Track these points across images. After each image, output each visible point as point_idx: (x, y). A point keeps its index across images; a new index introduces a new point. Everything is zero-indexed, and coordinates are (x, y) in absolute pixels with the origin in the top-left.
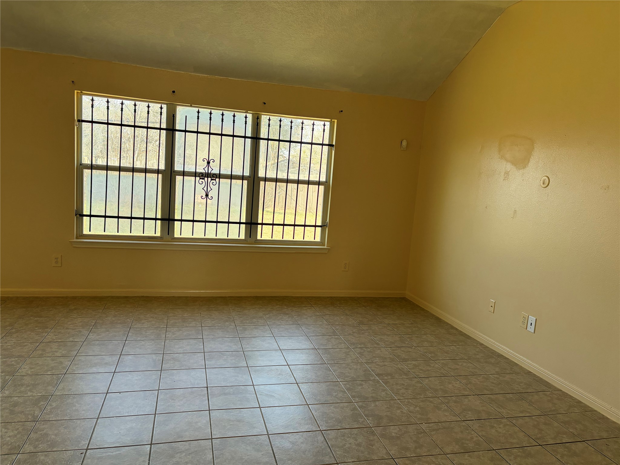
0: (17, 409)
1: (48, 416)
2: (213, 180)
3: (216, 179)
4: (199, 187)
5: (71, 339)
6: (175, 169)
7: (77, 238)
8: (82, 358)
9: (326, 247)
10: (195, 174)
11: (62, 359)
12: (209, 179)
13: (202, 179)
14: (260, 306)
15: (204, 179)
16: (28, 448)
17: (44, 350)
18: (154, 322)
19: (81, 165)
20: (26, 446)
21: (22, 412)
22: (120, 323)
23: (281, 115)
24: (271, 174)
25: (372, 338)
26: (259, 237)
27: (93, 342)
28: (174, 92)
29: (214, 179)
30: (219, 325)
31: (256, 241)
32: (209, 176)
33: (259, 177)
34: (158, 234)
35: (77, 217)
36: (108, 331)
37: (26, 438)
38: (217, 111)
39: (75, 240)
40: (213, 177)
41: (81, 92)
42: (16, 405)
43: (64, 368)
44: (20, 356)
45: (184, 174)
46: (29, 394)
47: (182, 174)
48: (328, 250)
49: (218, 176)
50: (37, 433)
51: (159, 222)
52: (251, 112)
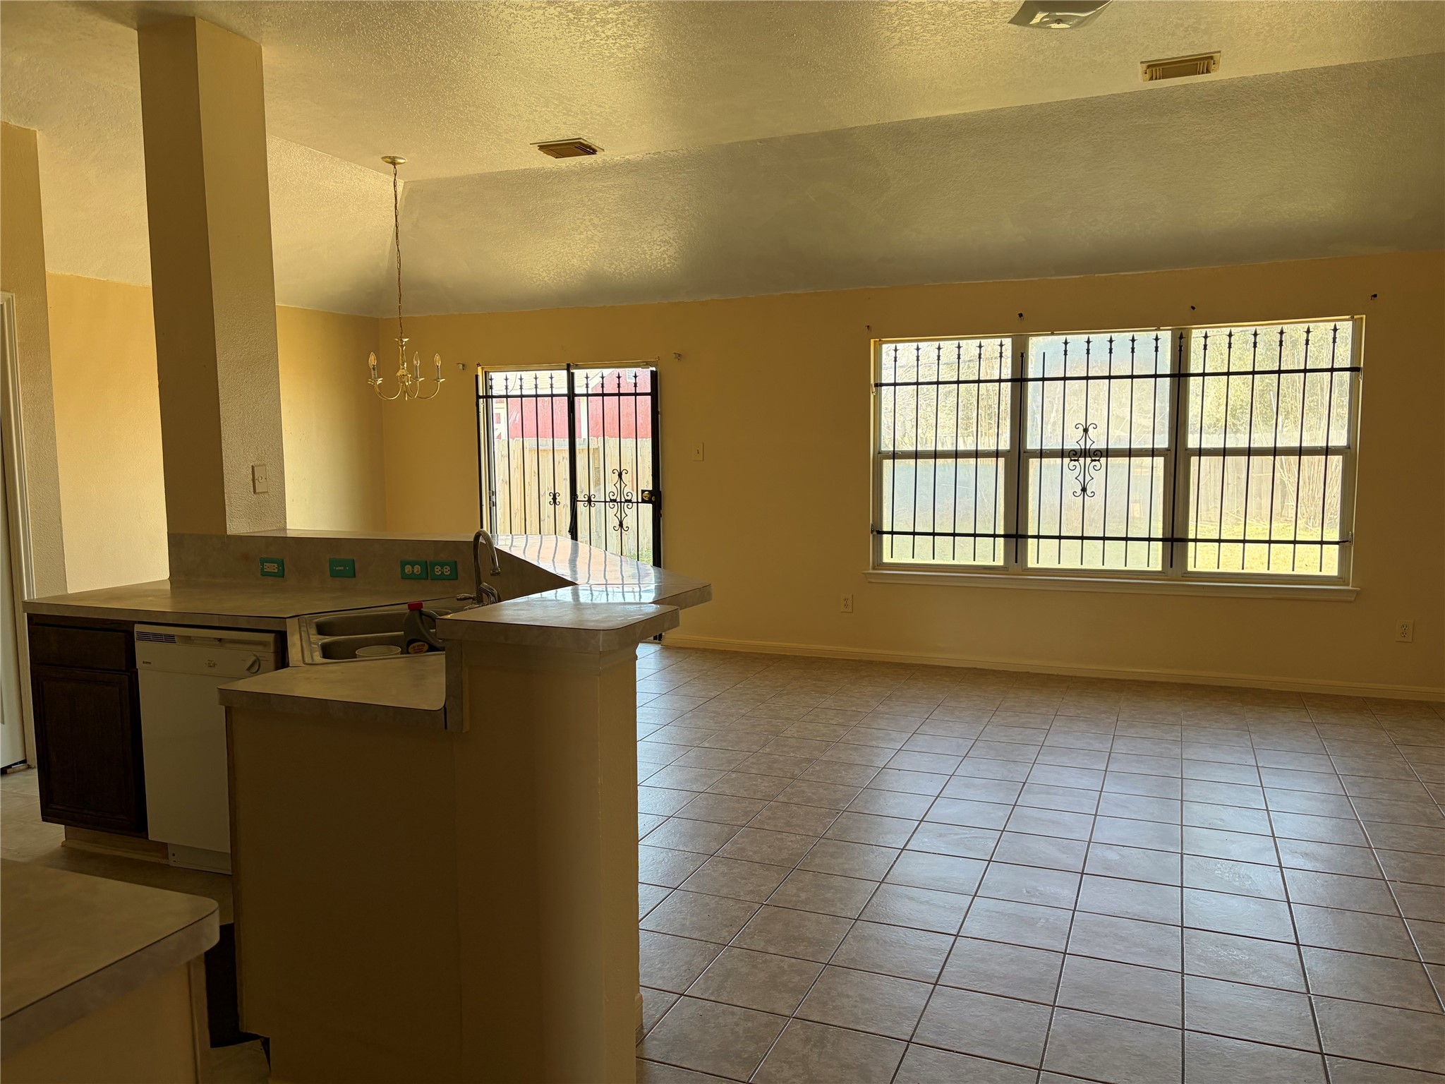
0: (775, 765)
1: (808, 777)
2: (1095, 460)
3: (1101, 459)
4: (1070, 476)
5: (854, 708)
6: (1028, 448)
7: (874, 568)
8: (863, 730)
9: (1350, 588)
10: (1062, 454)
11: (837, 728)
12: (1088, 460)
13: (1075, 460)
14: (1185, 699)
15: (1078, 460)
16: (781, 798)
17: (818, 716)
18: (978, 702)
19: (879, 453)
20: (780, 797)
21: (780, 769)
22: (926, 698)
23: (1231, 324)
24: (1213, 441)
25: (1407, 766)
26: (1190, 568)
27: (881, 715)
28: (1021, 315)
29: (1097, 459)
30: (1088, 716)
31: (1185, 575)
32: (1087, 454)
33: (1187, 449)
34: (1000, 562)
35: (874, 535)
36: (906, 705)
37: (781, 789)
38: (1102, 335)
39: (871, 571)
40: (1096, 456)
41: (880, 340)
42: (776, 761)
43: (838, 736)
44: (787, 719)
45: (1042, 454)
46: (792, 754)
47: (1039, 455)
48: (1355, 595)
49: (1105, 454)
50: (793, 788)
51: (1000, 541)
52: (1170, 328)
